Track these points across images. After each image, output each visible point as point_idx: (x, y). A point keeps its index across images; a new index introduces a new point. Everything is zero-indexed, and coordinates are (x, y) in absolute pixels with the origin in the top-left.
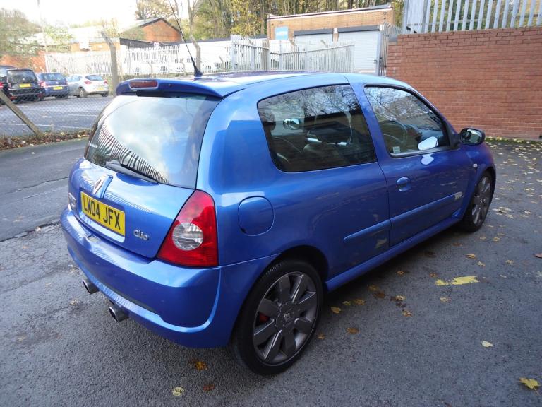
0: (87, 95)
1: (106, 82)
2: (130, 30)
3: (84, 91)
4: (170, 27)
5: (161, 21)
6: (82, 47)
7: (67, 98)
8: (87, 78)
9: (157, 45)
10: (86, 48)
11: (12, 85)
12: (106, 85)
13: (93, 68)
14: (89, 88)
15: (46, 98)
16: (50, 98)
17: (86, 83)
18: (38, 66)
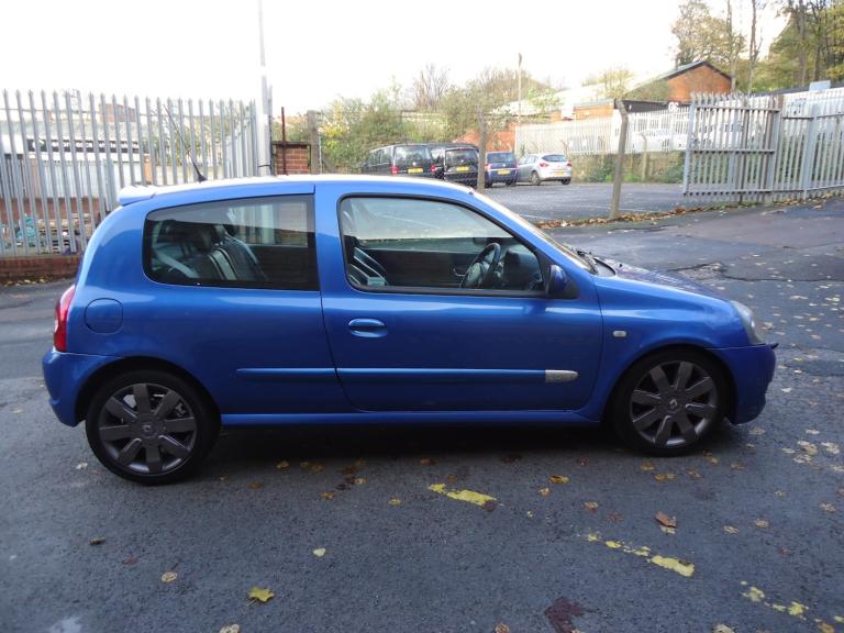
0: (539, 182)
1: (569, 165)
2: (647, 85)
3: (538, 176)
4: (717, 74)
5: (704, 67)
6: (564, 115)
7: (515, 186)
8: (545, 158)
9: (673, 107)
10: (568, 117)
11: (449, 167)
12: (569, 169)
13: (571, 145)
14: (544, 173)
15: (494, 184)
16: (499, 184)
17: (542, 165)
18: (503, 142)
